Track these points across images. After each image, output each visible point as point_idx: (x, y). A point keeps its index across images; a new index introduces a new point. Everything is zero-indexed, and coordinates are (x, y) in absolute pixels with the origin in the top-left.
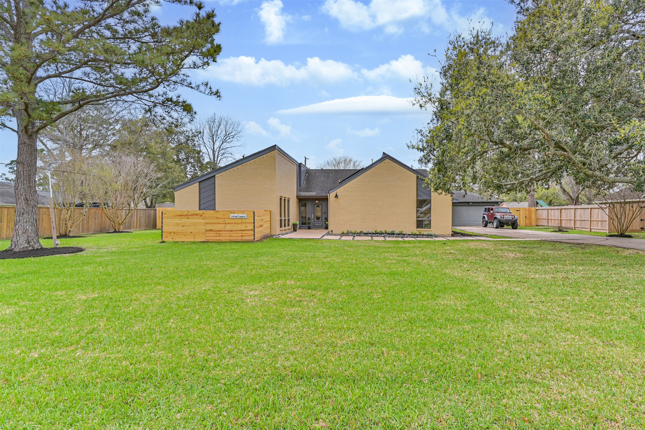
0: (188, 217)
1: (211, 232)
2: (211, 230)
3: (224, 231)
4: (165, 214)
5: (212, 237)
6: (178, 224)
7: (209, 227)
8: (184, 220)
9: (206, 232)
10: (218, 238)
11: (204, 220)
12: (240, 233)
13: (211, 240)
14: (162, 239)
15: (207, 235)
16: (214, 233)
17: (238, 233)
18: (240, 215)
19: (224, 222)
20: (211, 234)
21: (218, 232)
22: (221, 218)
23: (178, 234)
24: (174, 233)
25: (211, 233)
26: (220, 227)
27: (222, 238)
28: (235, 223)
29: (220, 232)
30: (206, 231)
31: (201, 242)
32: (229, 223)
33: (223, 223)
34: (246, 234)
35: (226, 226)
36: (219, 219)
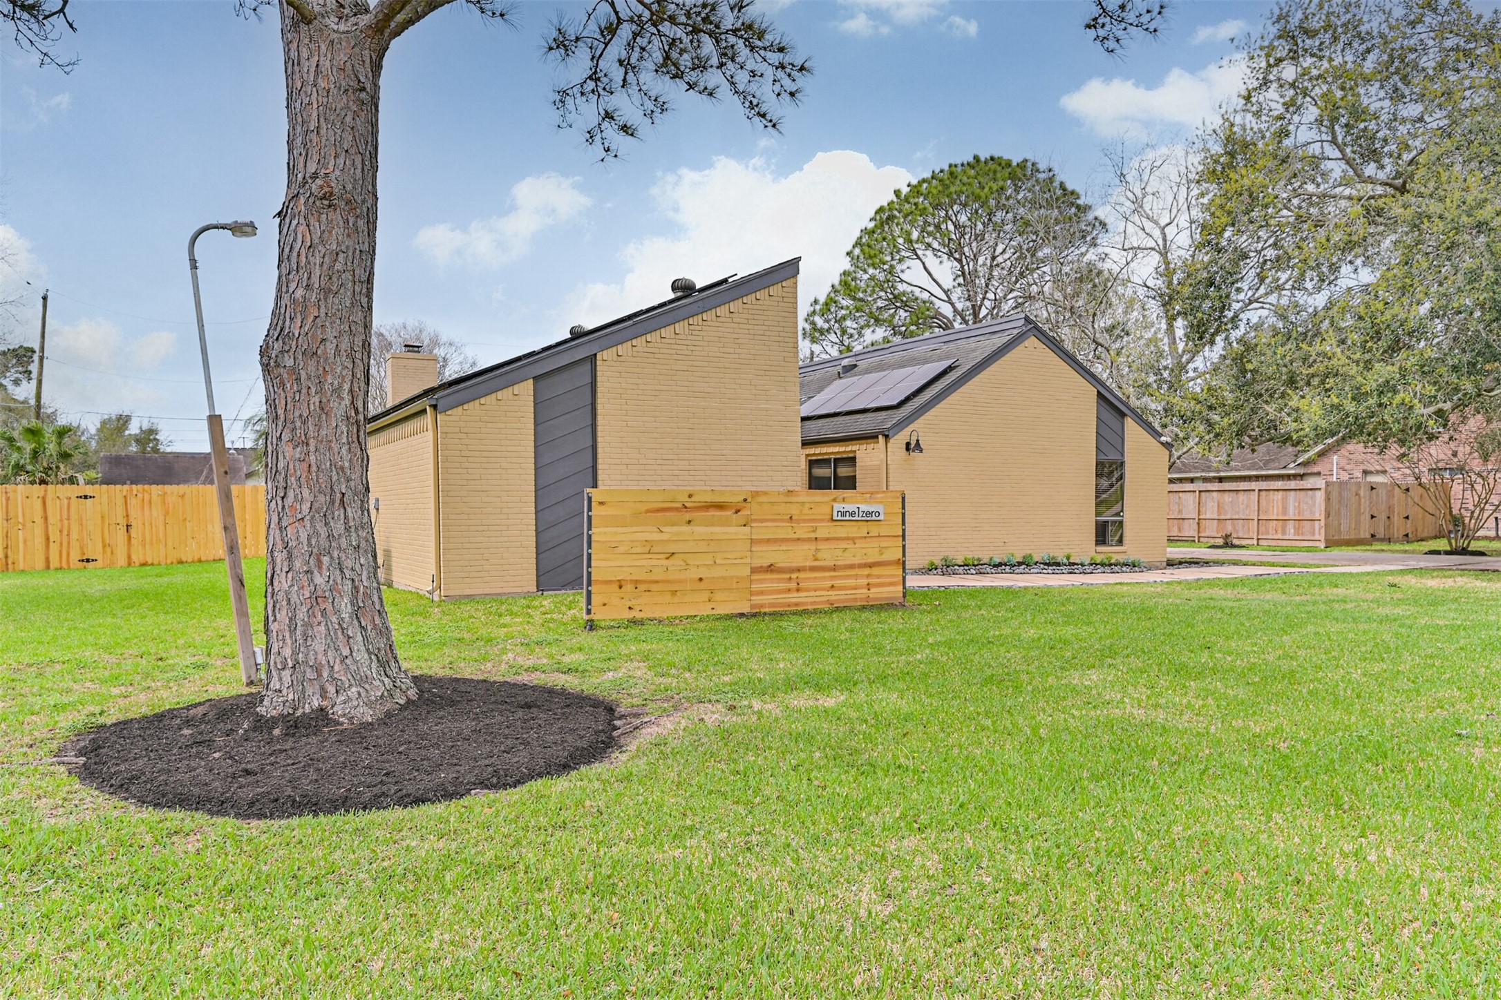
0: (688, 516)
1: (769, 576)
2: (770, 568)
3: (813, 569)
4: (601, 503)
5: (772, 593)
6: (650, 548)
7: (766, 556)
8: (675, 533)
9: (755, 577)
10: (793, 597)
11: (747, 529)
12: (862, 576)
13: (771, 605)
14: (589, 612)
15: (755, 587)
16: (779, 580)
17: (856, 577)
18: (864, 508)
19: (813, 535)
20: (769, 582)
21: (794, 576)
22: (804, 521)
23: (654, 587)
24: (636, 583)
25: (772, 581)
26: (799, 555)
27: (806, 599)
28: (847, 539)
29: (802, 575)
30: (754, 570)
31: (729, 617)
32: (828, 539)
33: (809, 540)
34: (879, 577)
35: (817, 550)
36: (798, 521)
